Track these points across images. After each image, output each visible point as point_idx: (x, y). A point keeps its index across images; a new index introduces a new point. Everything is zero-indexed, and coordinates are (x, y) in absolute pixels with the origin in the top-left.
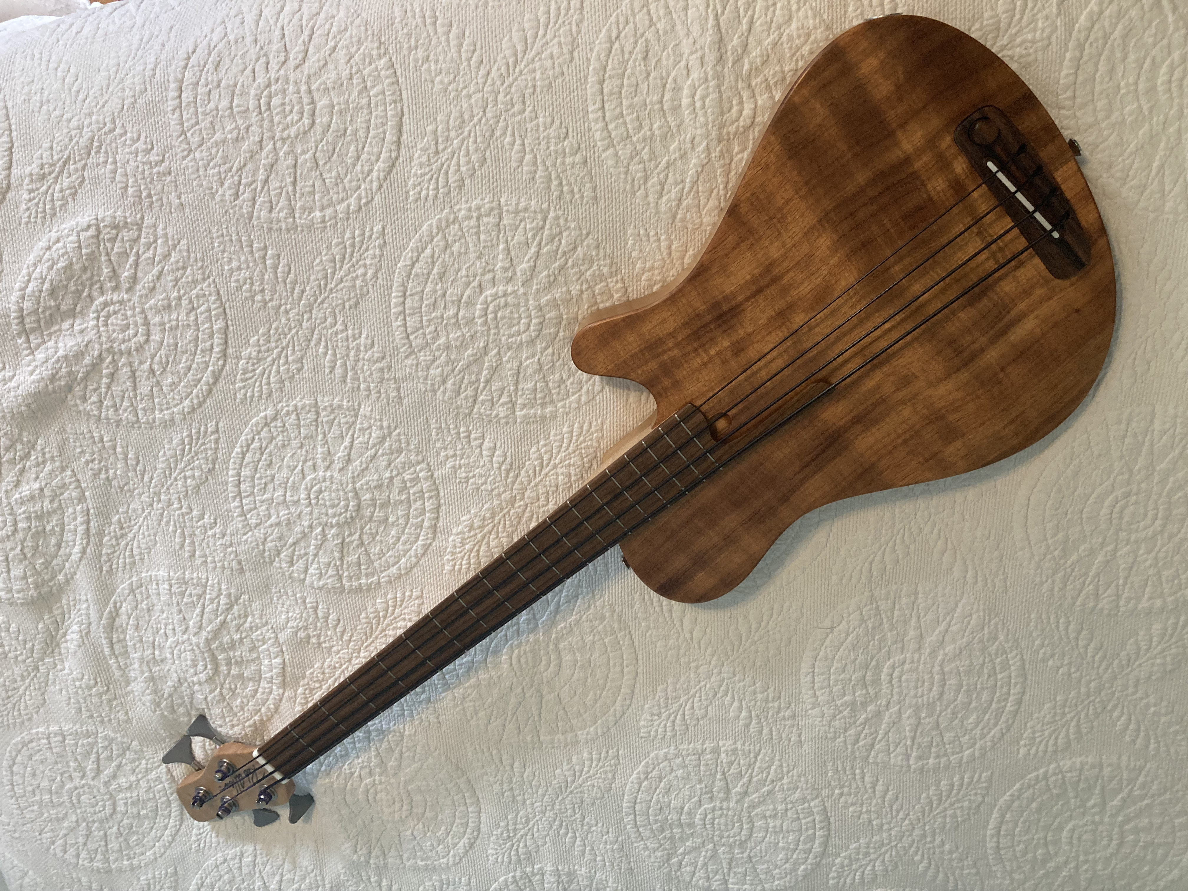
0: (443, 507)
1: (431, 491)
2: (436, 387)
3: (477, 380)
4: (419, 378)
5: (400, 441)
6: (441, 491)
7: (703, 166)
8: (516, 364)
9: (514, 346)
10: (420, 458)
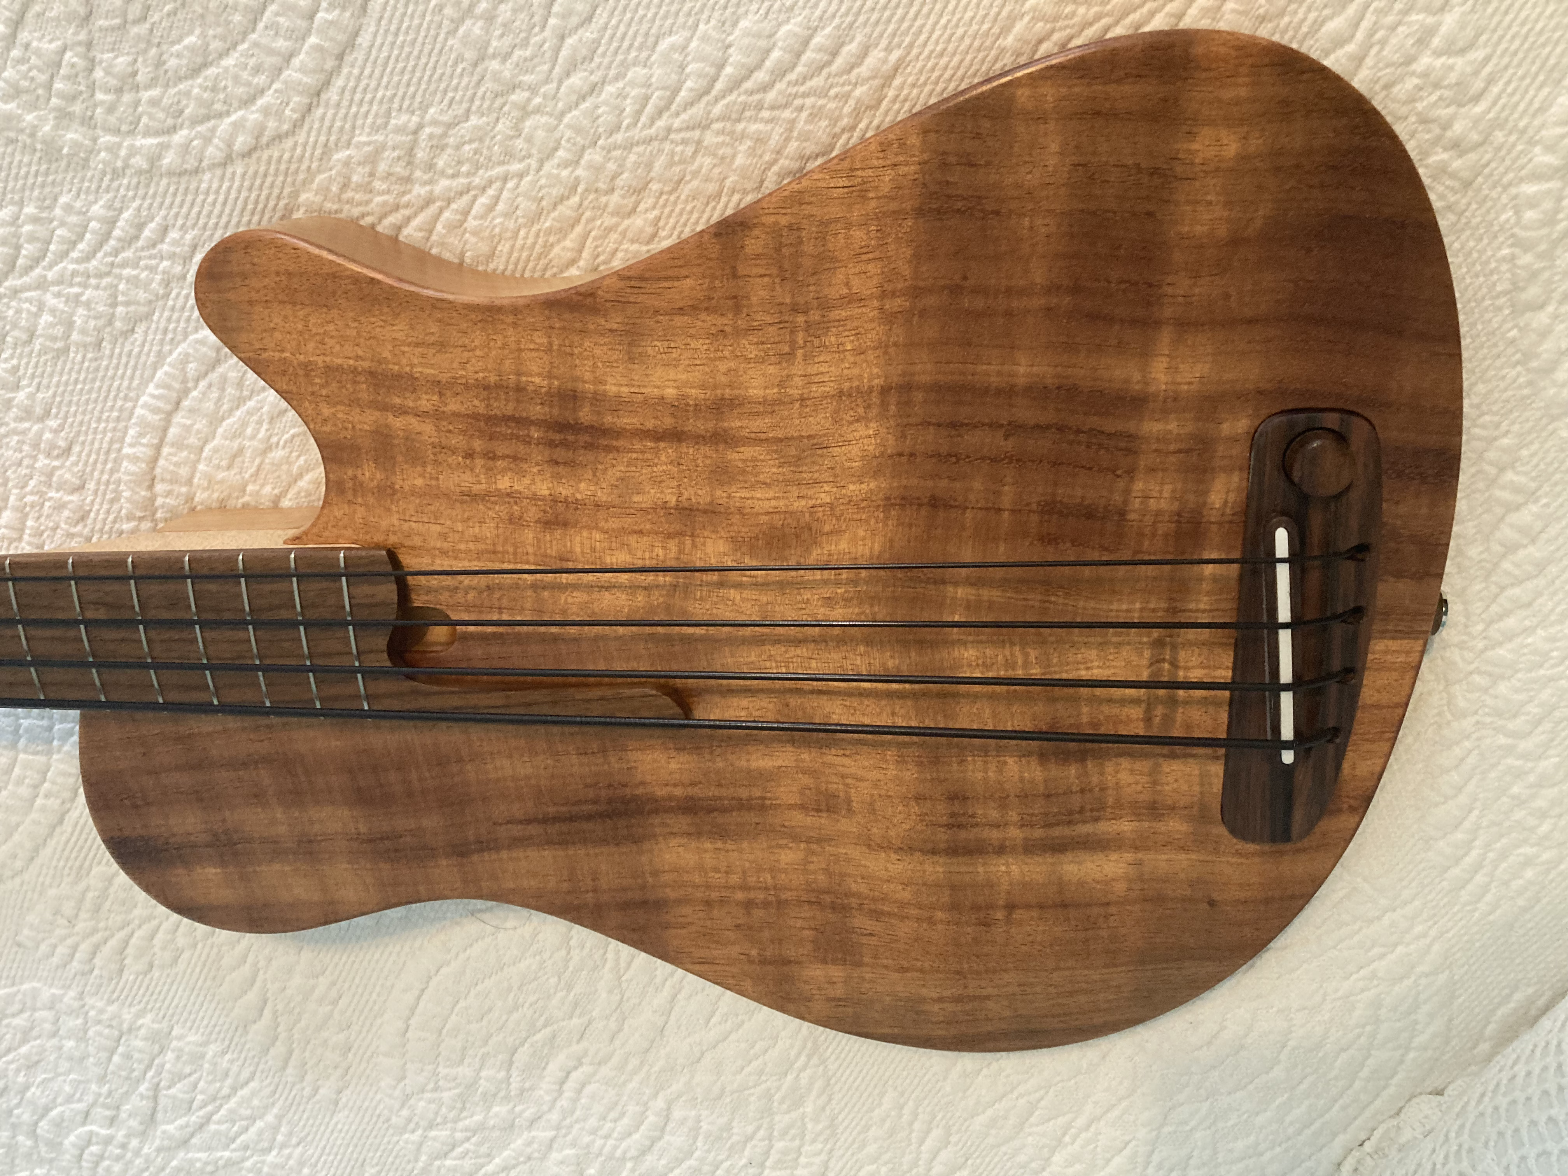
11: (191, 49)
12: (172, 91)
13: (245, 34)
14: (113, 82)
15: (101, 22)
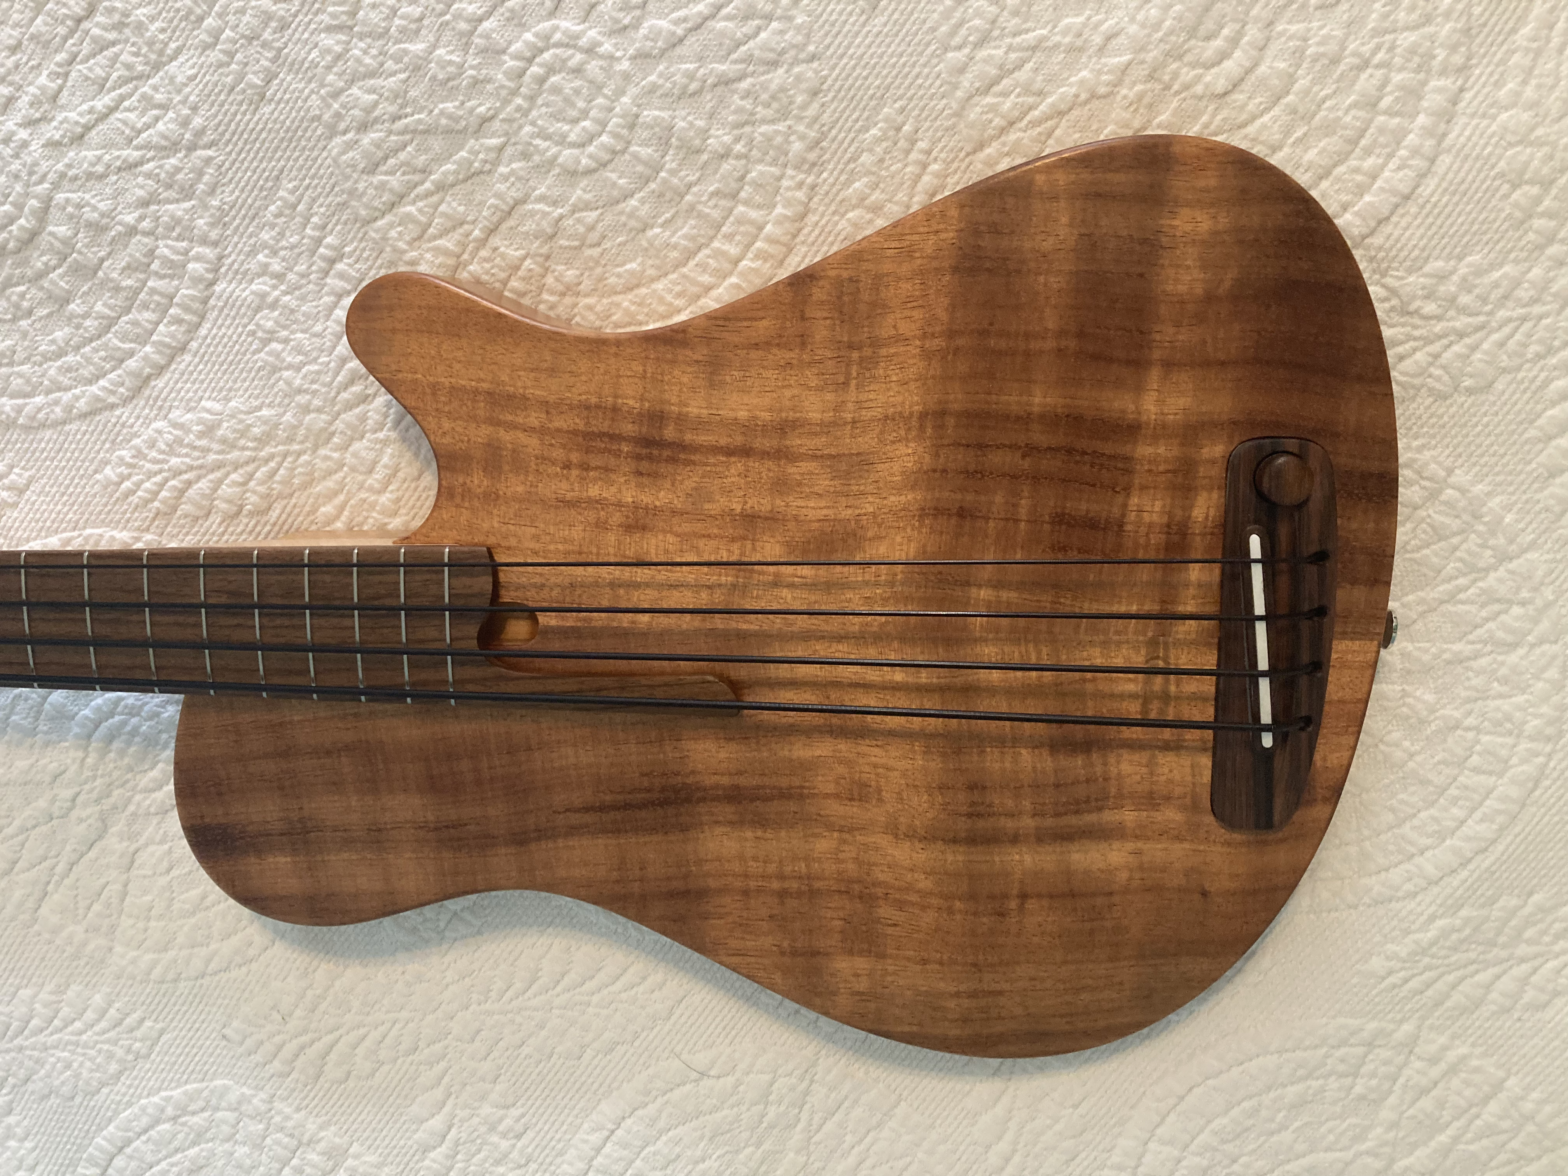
0: (187, 357)
1: (187, 309)
2: (342, 126)
3: (425, 171)
4: (322, 85)
5: (201, 174)
6: (207, 325)
7: (1093, 96)
8: (514, 193)
9: (537, 158)
10: (214, 235)
11: (632, 273)
12: (605, 301)
13: (676, 267)
14: (561, 288)
15: (564, 242)
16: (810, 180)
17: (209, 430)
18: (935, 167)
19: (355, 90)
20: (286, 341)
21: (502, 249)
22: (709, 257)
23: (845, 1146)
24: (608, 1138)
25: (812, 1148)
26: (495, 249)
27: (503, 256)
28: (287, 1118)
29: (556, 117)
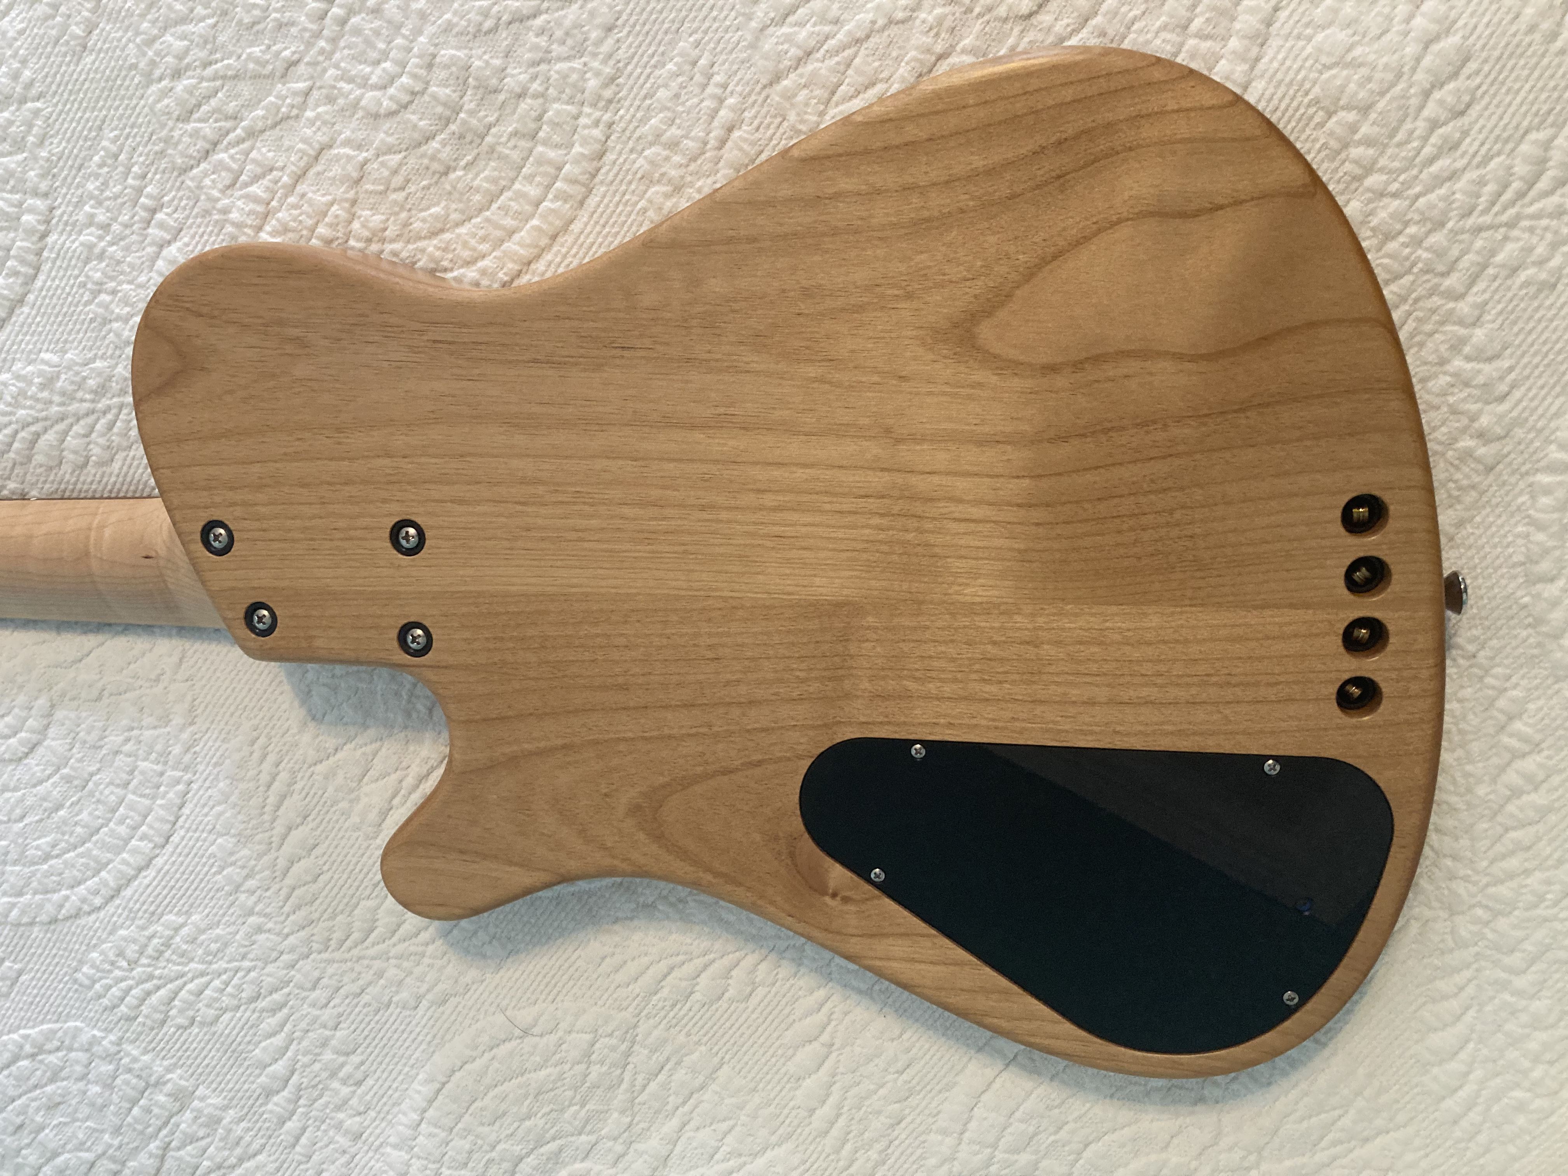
16: (607, 117)
17: (48, 383)
18: (731, 101)
19: (168, 38)
20: (114, 292)
21: (310, 195)
22: (511, 199)
23: (669, 1107)
24: (439, 1091)
25: (636, 1109)
26: (303, 196)
27: (310, 203)
28: (135, 1060)
29: (361, 58)
